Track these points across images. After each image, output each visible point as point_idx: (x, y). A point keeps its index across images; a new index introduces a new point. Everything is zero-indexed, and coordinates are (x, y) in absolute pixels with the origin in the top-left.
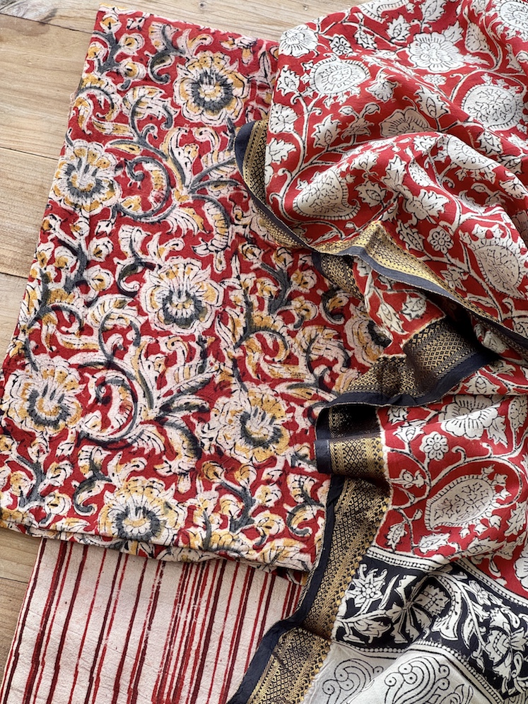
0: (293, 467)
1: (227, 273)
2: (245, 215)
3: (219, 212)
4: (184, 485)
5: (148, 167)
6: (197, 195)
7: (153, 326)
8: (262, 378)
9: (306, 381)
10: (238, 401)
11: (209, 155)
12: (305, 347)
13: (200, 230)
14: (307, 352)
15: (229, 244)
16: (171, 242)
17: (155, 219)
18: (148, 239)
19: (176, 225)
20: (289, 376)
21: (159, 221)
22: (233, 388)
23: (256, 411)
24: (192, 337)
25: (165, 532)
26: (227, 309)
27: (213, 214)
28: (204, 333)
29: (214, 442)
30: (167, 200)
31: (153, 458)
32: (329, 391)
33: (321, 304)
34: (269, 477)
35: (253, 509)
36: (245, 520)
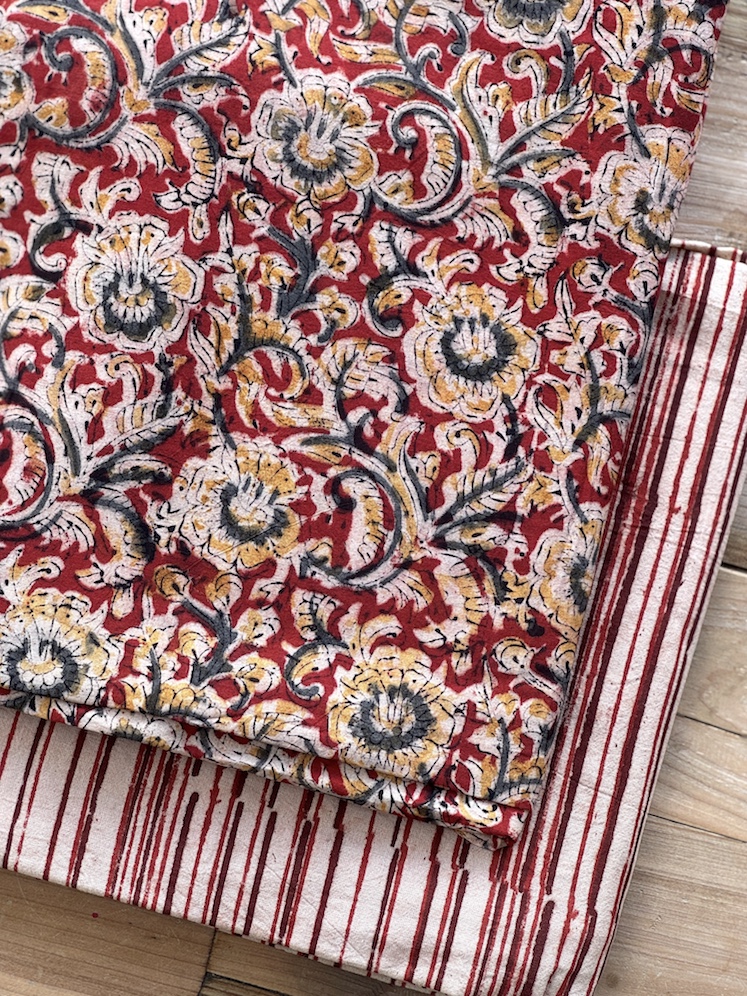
0: (303, 577)
1: (211, 244)
2: (244, 140)
3: (200, 134)
4: (123, 605)
5: (80, 45)
6: (162, 100)
7: (85, 334)
8: (262, 425)
9: (333, 433)
10: (218, 465)
11: (185, 28)
12: (335, 375)
13: (168, 165)
14: (338, 383)
15: (217, 192)
16: (120, 185)
17: (92, 141)
18: (80, 178)
19: (126, 154)
20: (305, 424)
21: (98, 146)
22: (213, 442)
23: (248, 481)
24: (148, 356)
25: (85, 684)
26: (210, 307)
27: (189, 136)
28: (170, 350)
29: (175, 534)
30: (110, 107)
31: (75, 559)
32: (369, 450)
33: (366, 301)
34: (263, 594)
35: (231, 648)
36: (218, 665)
